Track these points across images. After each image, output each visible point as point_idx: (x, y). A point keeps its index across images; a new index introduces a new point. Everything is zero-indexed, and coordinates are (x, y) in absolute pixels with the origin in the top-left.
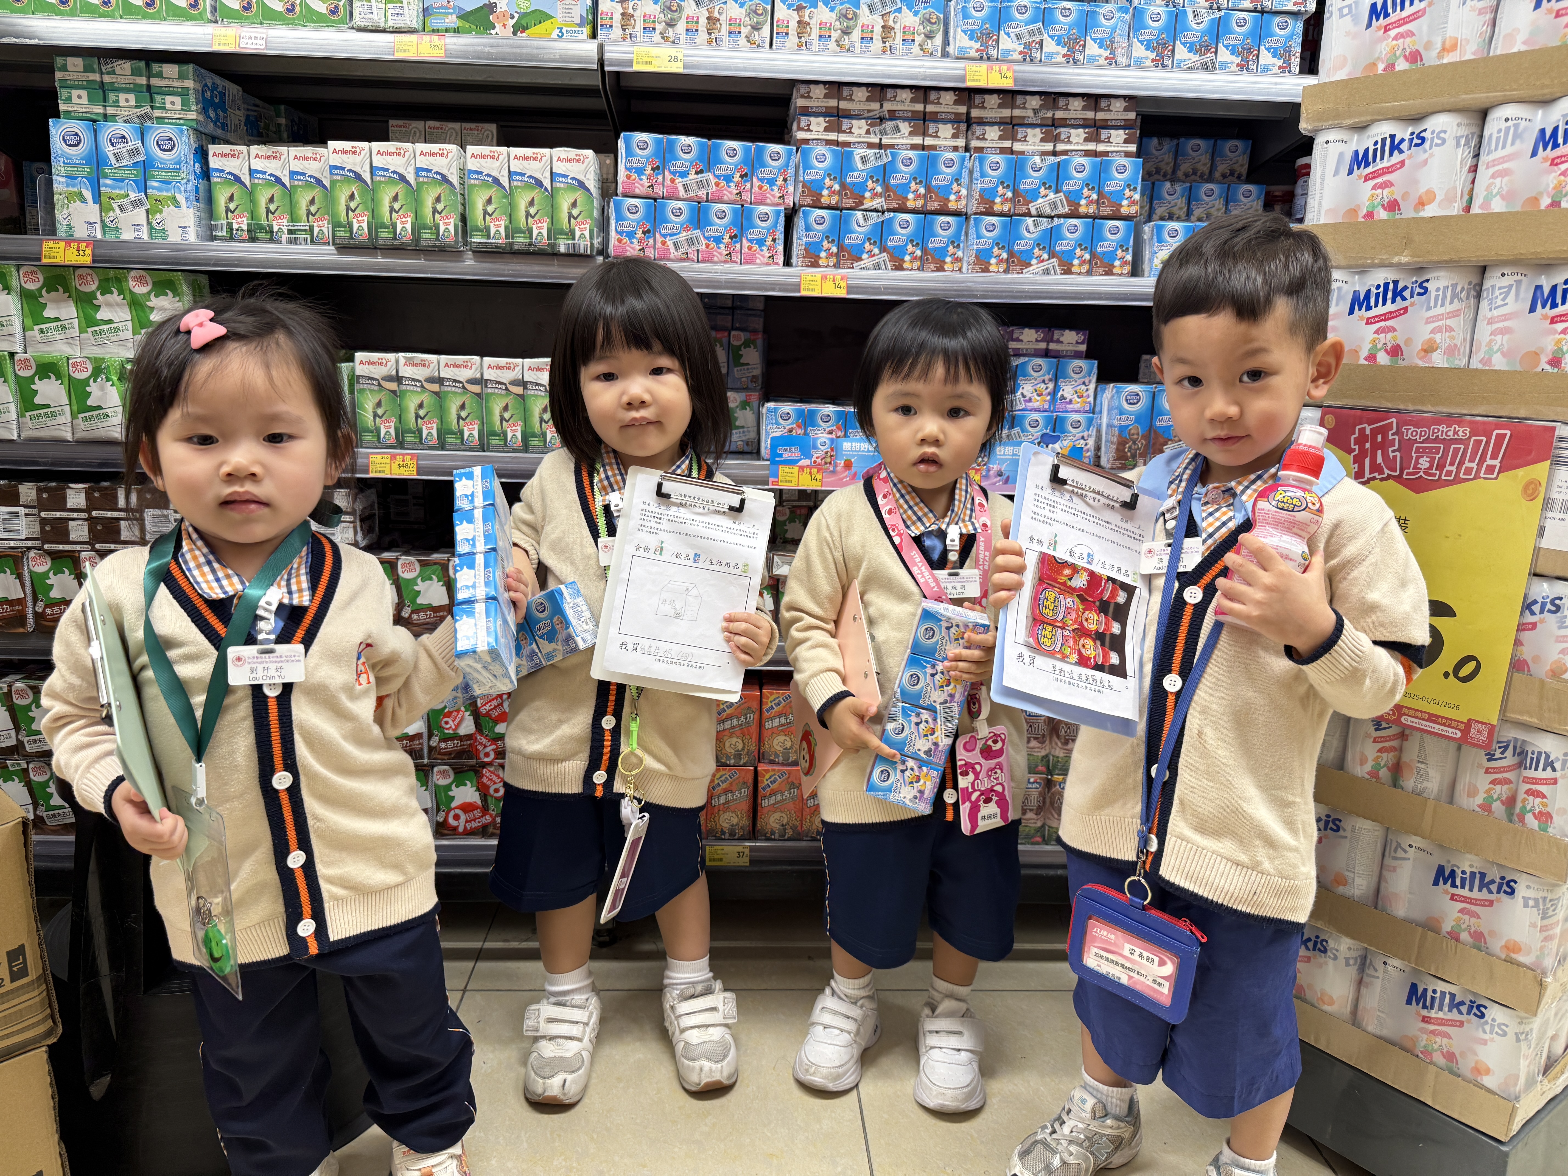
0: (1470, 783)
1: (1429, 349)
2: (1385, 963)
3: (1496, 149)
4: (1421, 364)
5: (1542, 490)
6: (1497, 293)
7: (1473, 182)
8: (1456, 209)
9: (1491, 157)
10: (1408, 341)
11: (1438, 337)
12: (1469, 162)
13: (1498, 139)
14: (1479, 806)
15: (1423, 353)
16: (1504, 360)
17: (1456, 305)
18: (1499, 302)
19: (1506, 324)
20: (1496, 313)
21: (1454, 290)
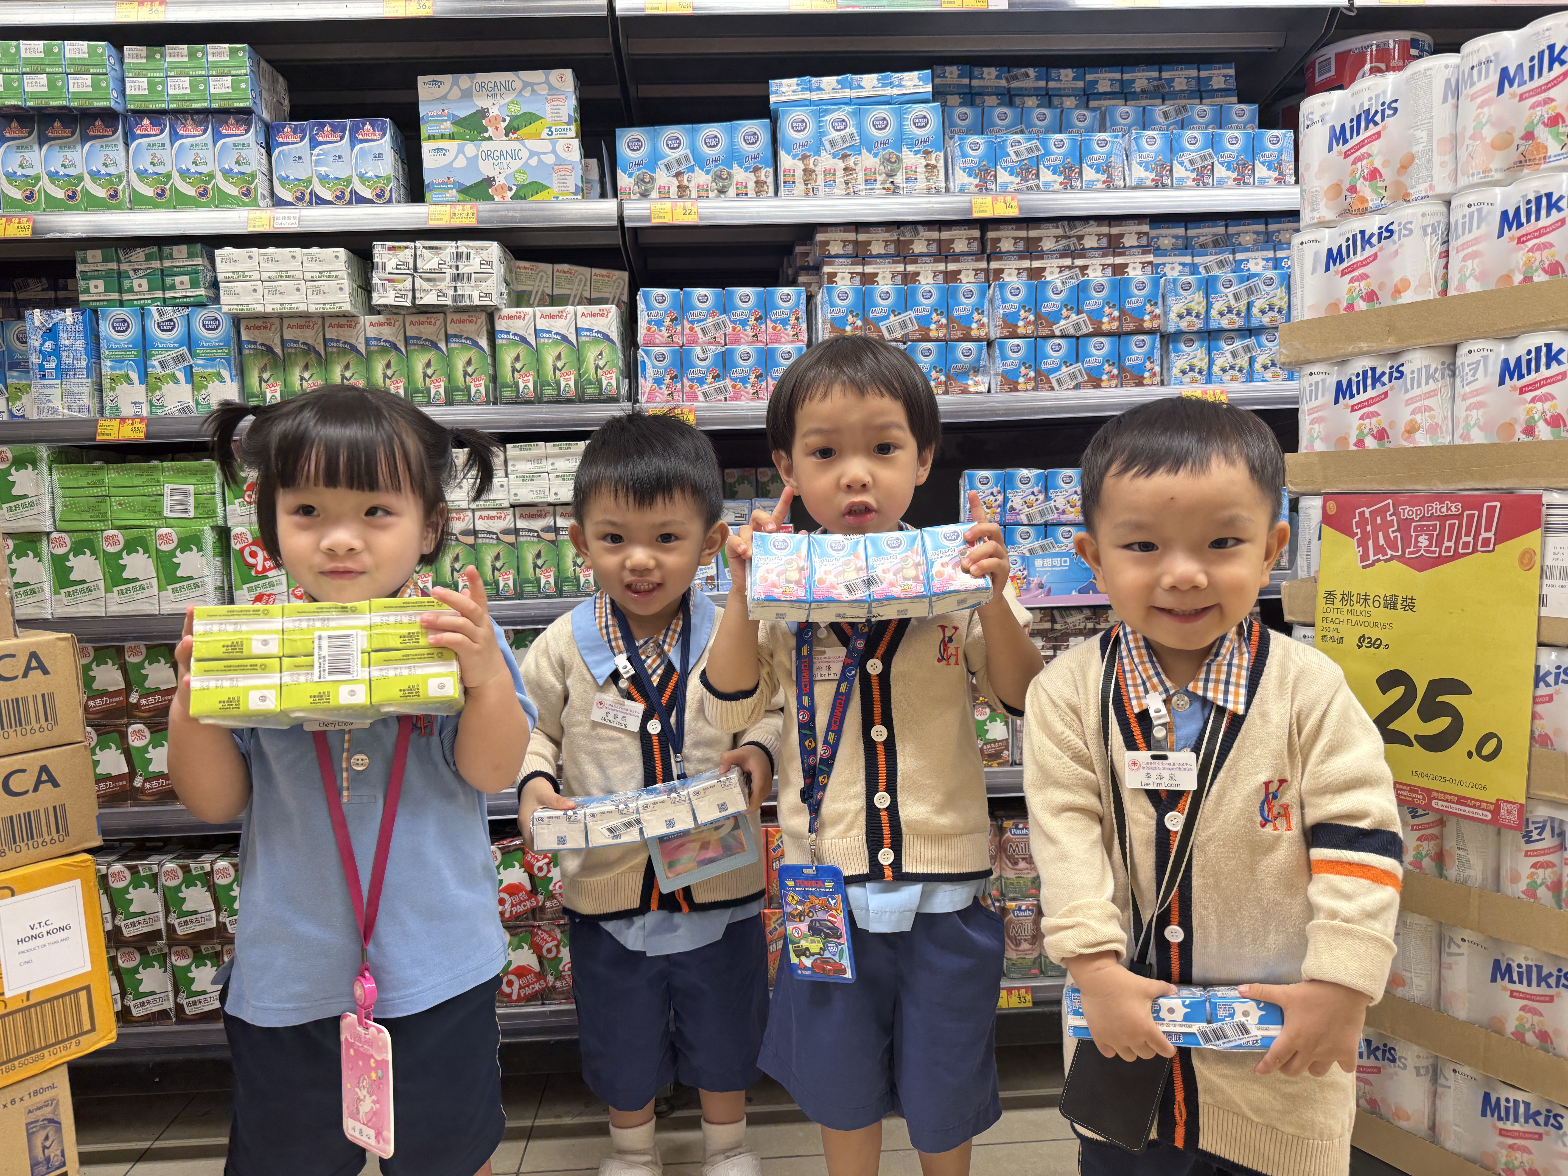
0: (1511, 868)
1: (1412, 430)
2: (1454, 1071)
3: (1463, 234)
4: (1406, 444)
5: (1538, 558)
6: (1467, 369)
7: (1446, 267)
8: (1432, 293)
9: (1460, 242)
10: (1392, 424)
11: (1418, 417)
12: (1439, 249)
13: (1464, 224)
14: (1523, 892)
15: (1407, 435)
16: (1482, 434)
17: (1432, 385)
18: (1471, 379)
19: (1479, 398)
20: (1467, 389)
21: (1427, 371)
